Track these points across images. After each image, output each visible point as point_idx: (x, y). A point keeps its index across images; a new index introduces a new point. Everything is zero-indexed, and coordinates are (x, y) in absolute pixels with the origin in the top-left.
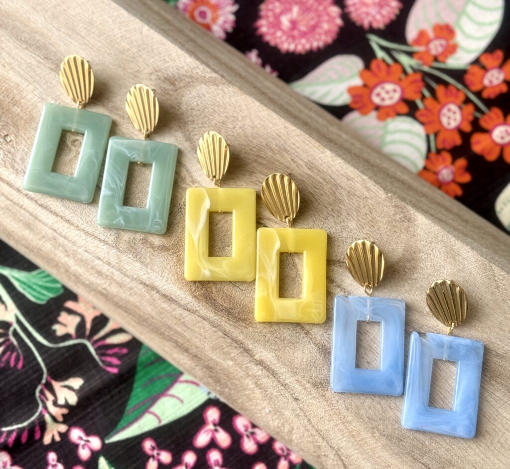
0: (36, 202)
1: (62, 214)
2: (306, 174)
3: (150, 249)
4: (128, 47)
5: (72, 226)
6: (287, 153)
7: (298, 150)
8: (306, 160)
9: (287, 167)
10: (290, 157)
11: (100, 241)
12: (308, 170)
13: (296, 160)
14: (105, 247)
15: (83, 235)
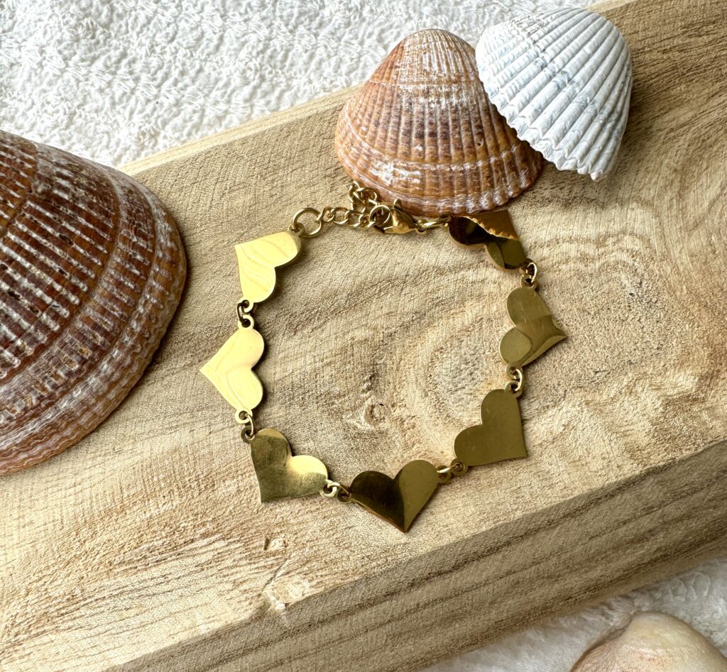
0: (439, 574)
1: (505, 539)
2: (706, 45)
3: (695, 408)
4: (250, 196)
5: (538, 535)
6: (645, 53)
7: (650, 34)
8: (680, 31)
9: (673, 68)
10: (655, 53)
11: (612, 496)
12: (700, 39)
13: (668, 47)
14: (627, 496)
15: (572, 524)
